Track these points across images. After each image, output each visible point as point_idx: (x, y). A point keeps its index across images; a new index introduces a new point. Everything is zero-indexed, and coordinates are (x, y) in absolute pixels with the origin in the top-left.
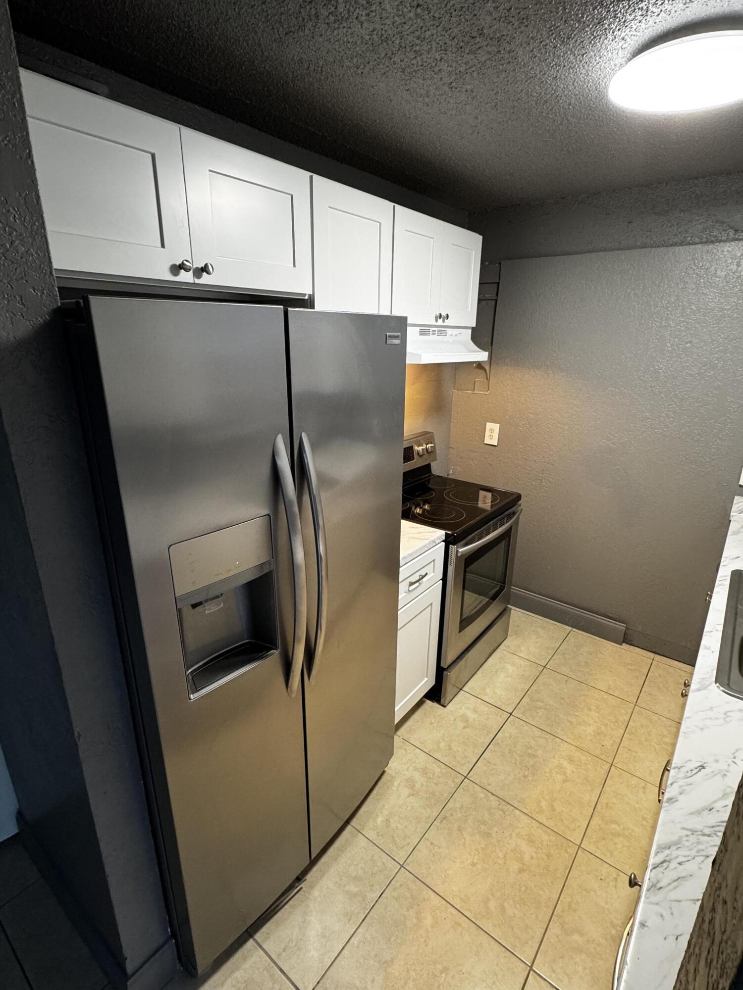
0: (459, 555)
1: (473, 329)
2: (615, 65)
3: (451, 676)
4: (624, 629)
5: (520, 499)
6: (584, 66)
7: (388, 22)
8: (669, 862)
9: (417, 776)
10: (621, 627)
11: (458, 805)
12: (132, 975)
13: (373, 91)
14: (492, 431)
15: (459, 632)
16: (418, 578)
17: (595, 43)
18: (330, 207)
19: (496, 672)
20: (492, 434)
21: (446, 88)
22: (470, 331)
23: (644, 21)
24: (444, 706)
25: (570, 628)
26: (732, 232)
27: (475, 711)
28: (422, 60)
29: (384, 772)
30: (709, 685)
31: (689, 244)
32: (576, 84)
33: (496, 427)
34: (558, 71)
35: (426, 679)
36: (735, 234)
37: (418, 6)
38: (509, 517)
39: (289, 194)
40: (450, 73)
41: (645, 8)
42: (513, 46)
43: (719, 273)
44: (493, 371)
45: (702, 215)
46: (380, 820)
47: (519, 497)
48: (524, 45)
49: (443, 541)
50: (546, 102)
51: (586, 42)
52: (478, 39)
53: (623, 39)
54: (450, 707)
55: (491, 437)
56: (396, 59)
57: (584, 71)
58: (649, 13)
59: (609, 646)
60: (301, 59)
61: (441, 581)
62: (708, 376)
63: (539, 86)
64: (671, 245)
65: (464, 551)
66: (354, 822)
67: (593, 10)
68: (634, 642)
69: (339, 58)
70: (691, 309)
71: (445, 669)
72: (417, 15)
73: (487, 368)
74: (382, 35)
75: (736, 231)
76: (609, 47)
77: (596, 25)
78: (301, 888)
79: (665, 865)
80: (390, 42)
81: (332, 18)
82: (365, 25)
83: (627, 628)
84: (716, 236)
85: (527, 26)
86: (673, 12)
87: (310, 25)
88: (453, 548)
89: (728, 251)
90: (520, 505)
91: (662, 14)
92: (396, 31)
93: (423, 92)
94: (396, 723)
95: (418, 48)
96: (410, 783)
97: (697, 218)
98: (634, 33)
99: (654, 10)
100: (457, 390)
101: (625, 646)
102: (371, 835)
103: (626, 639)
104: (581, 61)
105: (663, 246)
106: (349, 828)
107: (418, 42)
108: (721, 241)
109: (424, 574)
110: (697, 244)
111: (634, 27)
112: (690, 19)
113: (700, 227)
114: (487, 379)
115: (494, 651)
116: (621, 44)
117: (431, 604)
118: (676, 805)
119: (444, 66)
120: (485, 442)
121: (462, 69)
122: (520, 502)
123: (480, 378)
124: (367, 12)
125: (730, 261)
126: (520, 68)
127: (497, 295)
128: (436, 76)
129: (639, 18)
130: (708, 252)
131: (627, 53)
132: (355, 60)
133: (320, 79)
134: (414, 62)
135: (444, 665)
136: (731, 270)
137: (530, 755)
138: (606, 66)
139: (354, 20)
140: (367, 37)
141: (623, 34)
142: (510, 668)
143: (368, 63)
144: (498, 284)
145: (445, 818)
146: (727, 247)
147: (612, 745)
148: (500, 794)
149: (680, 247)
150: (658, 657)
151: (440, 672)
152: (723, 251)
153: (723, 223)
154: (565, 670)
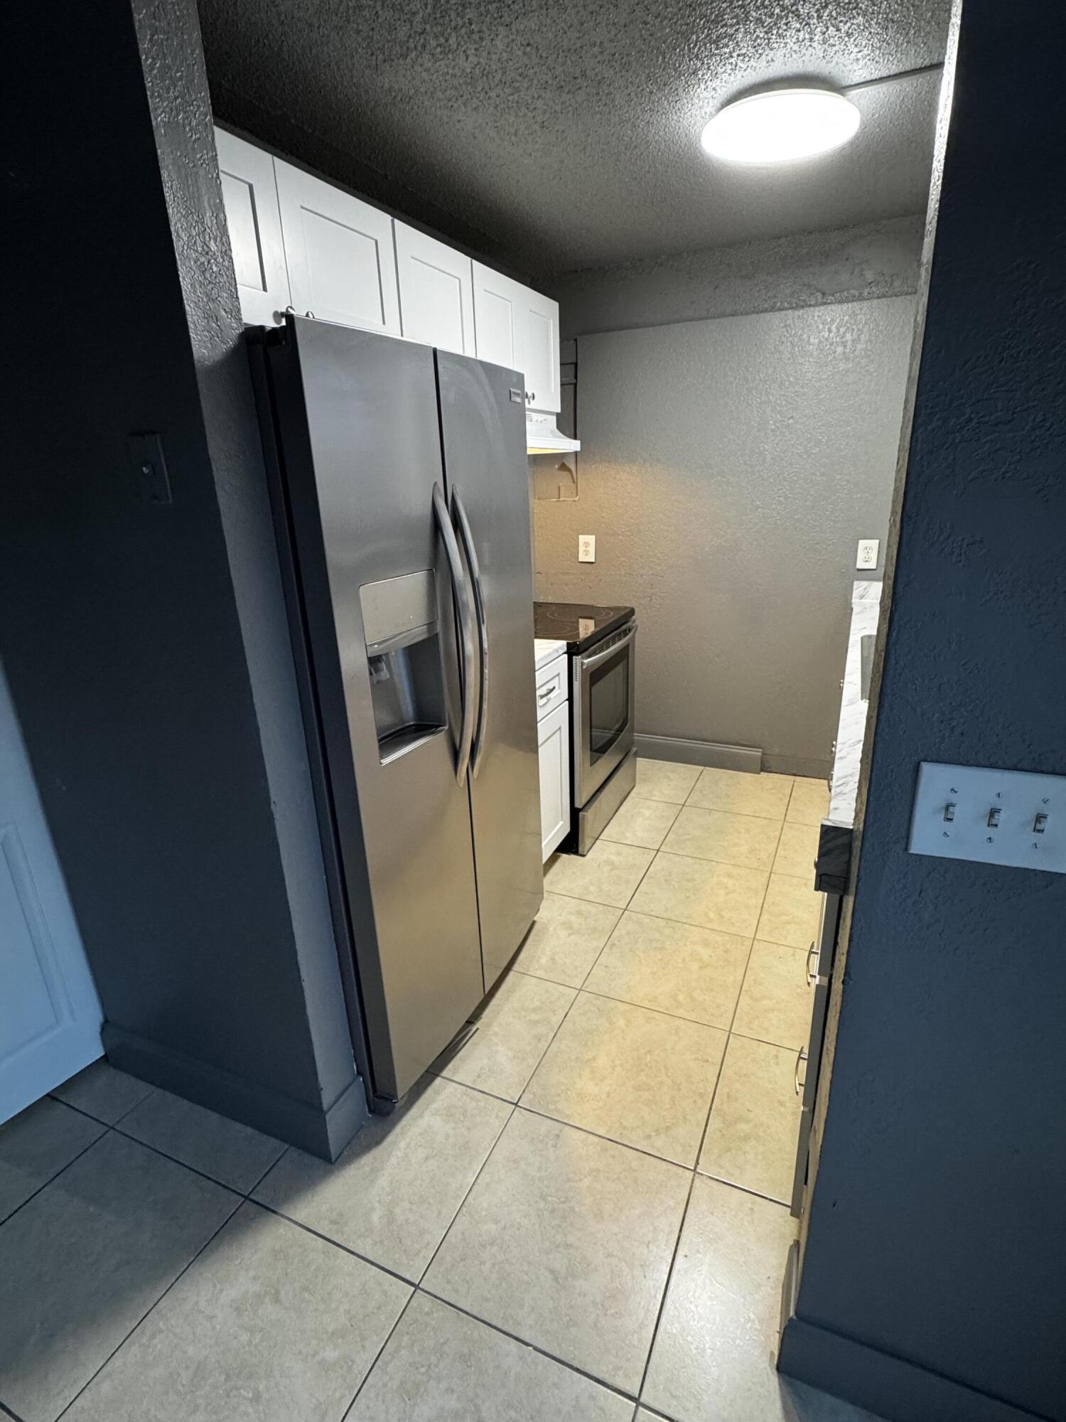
0: (584, 667)
1: (558, 415)
2: (706, 113)
3: (588, 817)
4: (760, 754)
5: (633, 614)
6: (676, 113)
7: (494, 57)
9: (573, 918)
10: (757, 753)
11: (624, 932)
12: (329, 1110)
13: (458, 126)
14: (587, 544)
15: (591, 765)
16: (545, 692)
17: (689, 91)
18: (412, 258)
19: (633, 816)
20: (587, 548)
21: (537, 127)
22: (555, 418)
23: (733, 74)
24: (584, 856)
25: (702, 768)
26: (819, 295)
27: (619, 854)
28: (519, 96)
29: (534, 922)
31: (780, 310)
32: (667, 130)
33: (591, 539)
34: (651, 116)
35: (561, 823)
36: (823, 298)
37: (528, 45)
38: (626, 633)
39: (373, 239)
40: (545, 112)
41: (734, 63)
42: (612, 89)
43: (812, 340)
44: (580, 472)
45: (788, 278)
46: (543, 961)
47: (632, 612)
48: (622, 89)
49: (565, 653)
50: (636, 147)
51: (680, 90)
52: (579, 80)
53: (714, 89)
54: (589, 855)
55: (587, 552)
56: (493, 94)
57: (675, 118)
58: (738, 68)
59: (747, 779)
60: (390, 89)
61: (567, 702)
62: (815, 454)
63: (632, 130)
64: (761, 312)
65: (589, 662)
66: (516, 967)
67: (690, 61)
68: (773, 769)
69: (432, 89)
70: (789, 381)
71: (580, 810)
72: (525, 53)
73: (572, 467)
74: (484, 69)
75: (824, 294)
76: (701, 96)
77: (690, 75)
78: (478, 1029)
80: (490, 77)
81: (439, 50)
82: (470, 59)
83: (763, 754)
84: (804, 301)
85: (627, 71)
86: (757, 68)
87: (413, 54)
88: (576, 659)
89: (818, 316)
90: (634, 622)
91: (749, 69)
92: (500, 66)
93: (512, 130)
94: (544, 862)
95: (518, 84)
96: (567, 926)
97: (784, 281)
98: (724, 84)
99: (742, 65)
100: (538, 499)
101: (763, 775)
102: (540, 973)
103: (764, 767)
104: (674, 108)
105: (753, 312)
106: (511, 974)
107: (521, 78)
108: (810, 306)
109: (551, 688)
110: (787, 309)
111: (724, 79)
112: (772, 76)
113: (788, 291)
114: (574, 482)
115: (625, 798)
116: (712, 94)
117: (560, 728)
119: (540, 103)
120: (580, 560)
121: (558, 108)
122: (634, 617)
123: (563, 480)
124: (477, 46)
125: (821, 327)
126: (616, 111)
127: (576, 377)
128: (529, 114)
129: (729, 71)
130: (799, 316)
131: (717, 103)
132: (448, 92)
133: (404, 110)
134: (510, 98)
135: (578, 805)
136: (823, 336)
137: (689, 881)
138: (698, 112)
139: (461, 53)
140: (469, 70)
141: (714, 85)
142: (647, 813)
143: (462, 96)
144: (576, 364)
145: (614, 945)
146: (817, 312)
147: (768, 857)
148: (665, 916)
149: (771, 313)
150: (798, 779)
151: (575, 814)
152: (813, 316)
153: (809, 286)
154: (706, 804)
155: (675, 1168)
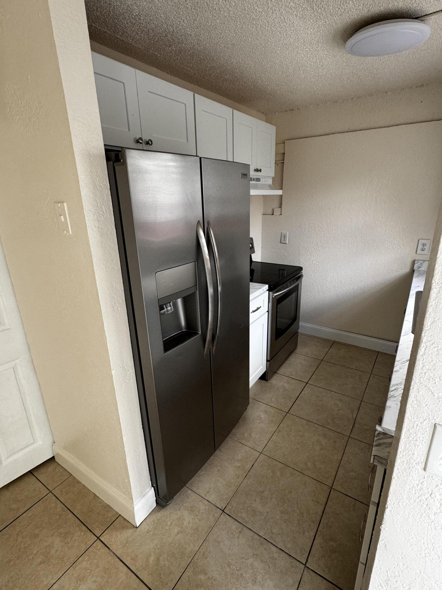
0: (274, 297)
5: (302, 269)
8: (398, 389)
9: (263, 414)
11: (286, 425)
14: (285, 235)
15: (276, 340)
16: (255, 310)
18: (203, 111)
19: (297, 364)
22: (272, 179)
27: (288, 383)
30: (409, 333)
35: (262, 367)
38: (297, 279)
39: (184, 103)
46: (246, 435)
49: (267, 290)
54: (271, 382)
55: (285, 239)
61: (267, 313)
65: (277, 295)
79: (396, 390)
88: (271, 293)
90: (302, 273)
96: (260, 417)
102: (243, 441)
109: (259, 307)
114: (280, 207)
115: (290, 354)
118: (399, 372)
120: (282, 242)
127: (283, 160)
135: (268, 359)
142: (304, 363)
144: (284, 154)
145: (280, 431)
148: (307, 418)
154: (332, 361)
155: (295, 561)
